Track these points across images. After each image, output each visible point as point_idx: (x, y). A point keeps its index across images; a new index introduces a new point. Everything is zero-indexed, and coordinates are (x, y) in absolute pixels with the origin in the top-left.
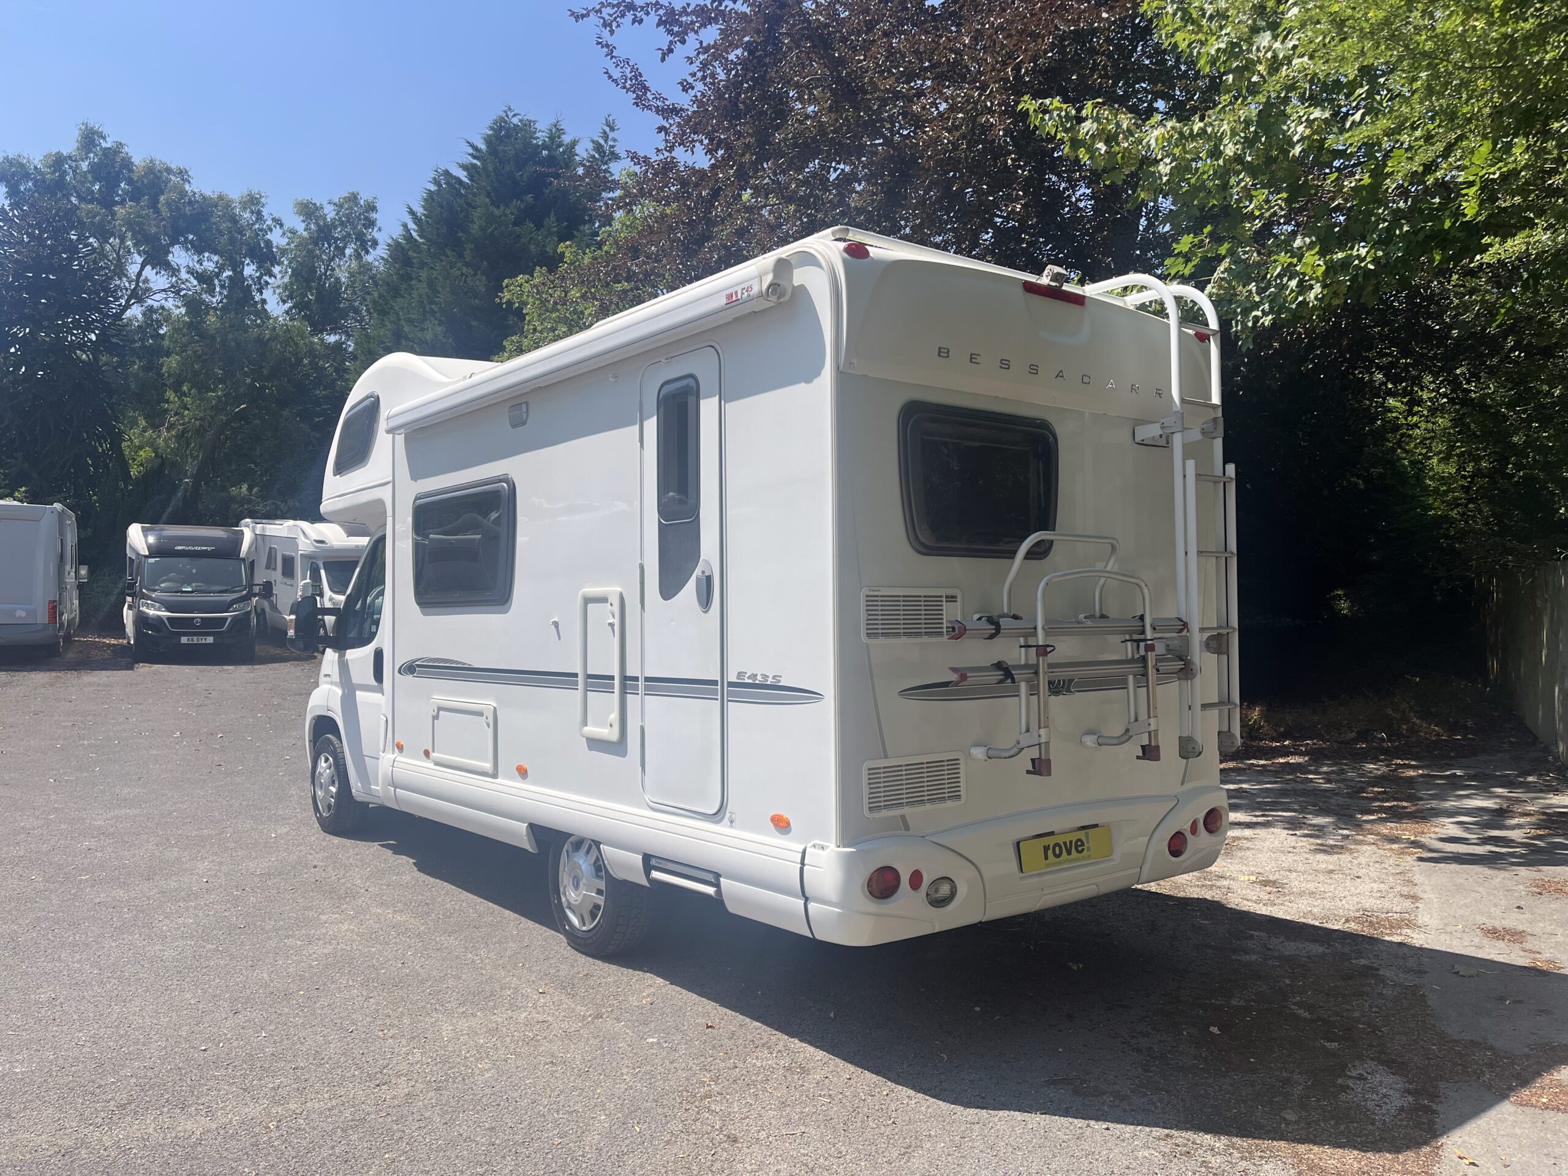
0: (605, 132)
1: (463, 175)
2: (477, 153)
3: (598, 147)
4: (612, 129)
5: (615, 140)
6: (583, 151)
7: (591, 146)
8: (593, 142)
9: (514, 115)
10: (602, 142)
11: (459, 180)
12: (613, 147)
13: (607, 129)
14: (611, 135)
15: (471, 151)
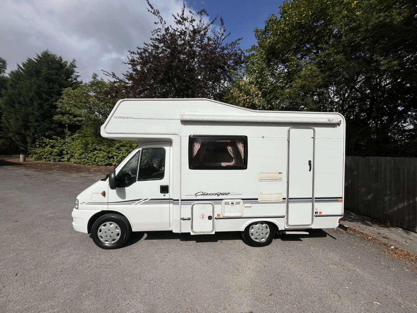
0: (73, 61)
1: (35, 61)
2: (39, 57)
3: (71, 64)
4: (75, 61)
5: (75, 63)
6: (68, 64)
7: (70, 63)
8: (71, 63)
9: (49, 52)
10: (73, 63)
11: (35, 62)
12: (75, 65)
13: (74, 61)
14: (74, 62)
15: (37, 56)
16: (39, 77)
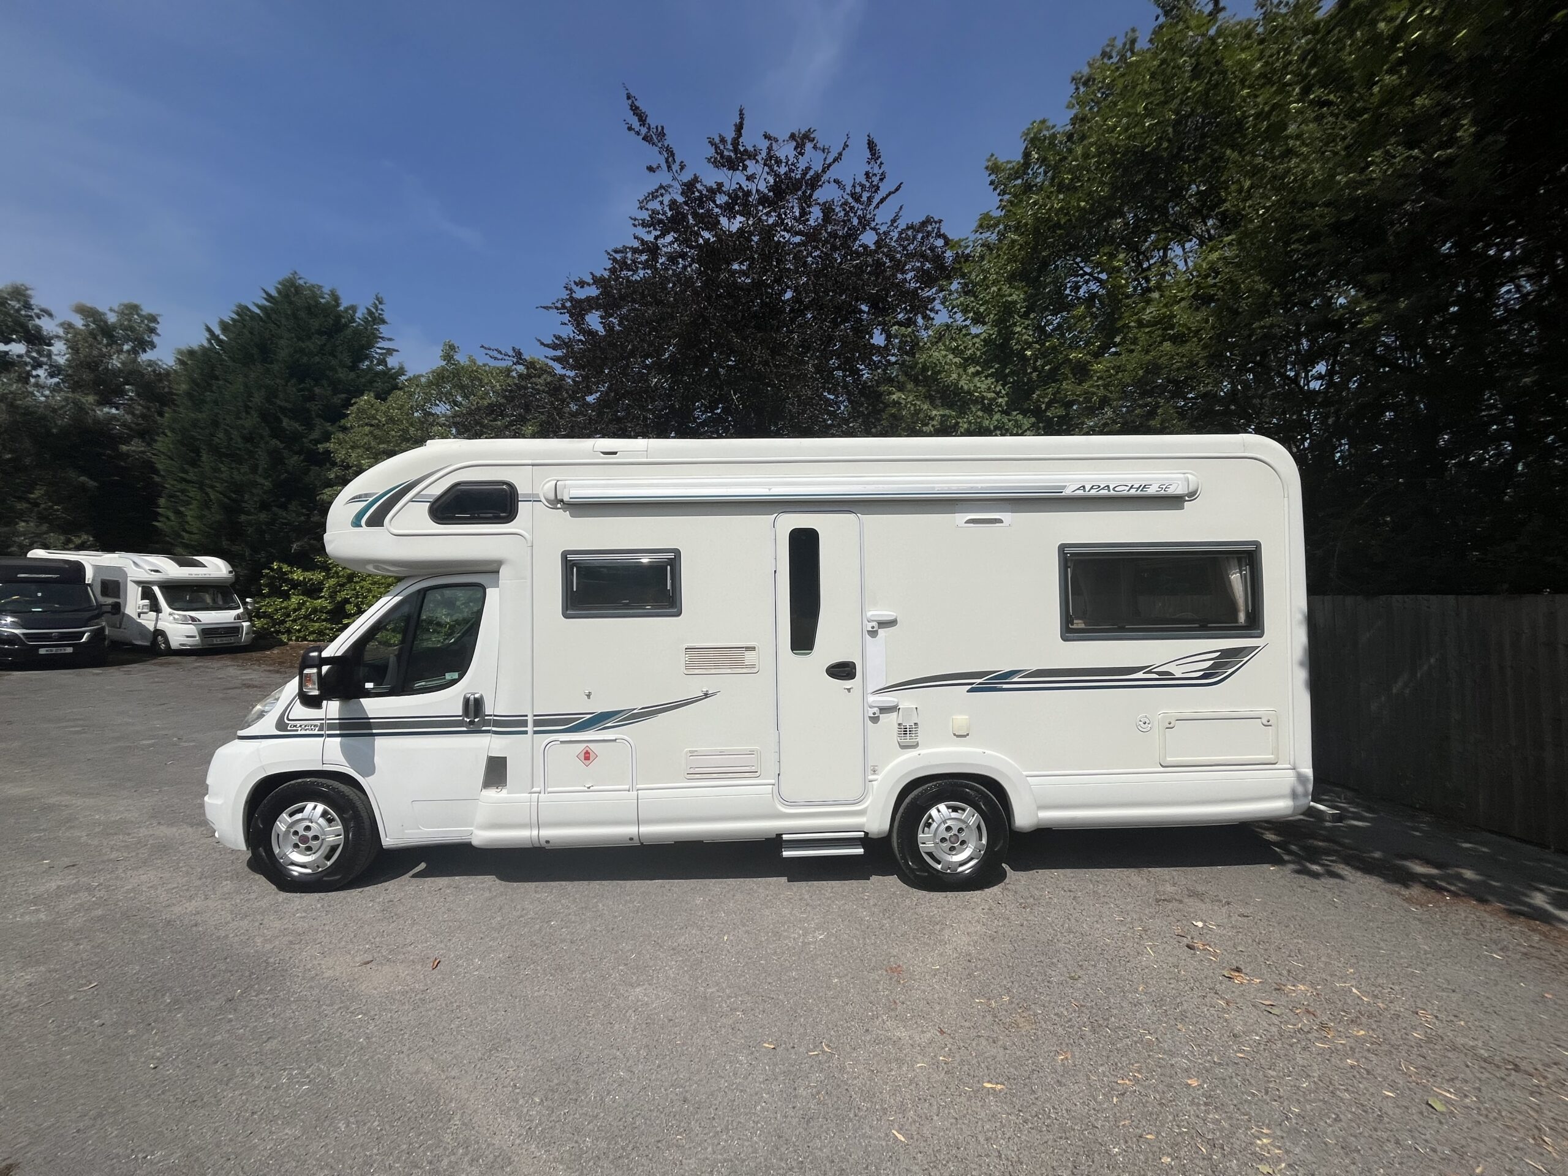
0: (375, 304)
3: (370, 313)
4: (380, 303)
5: (382, 310)
6: (360, 315)
8: (368, 309)
9: (300, 278)
10: (374, 311)
11: (258, 315)
12: (380, 314)
13: (377, 302)
14: (380, 306)
16: (272, 363)
